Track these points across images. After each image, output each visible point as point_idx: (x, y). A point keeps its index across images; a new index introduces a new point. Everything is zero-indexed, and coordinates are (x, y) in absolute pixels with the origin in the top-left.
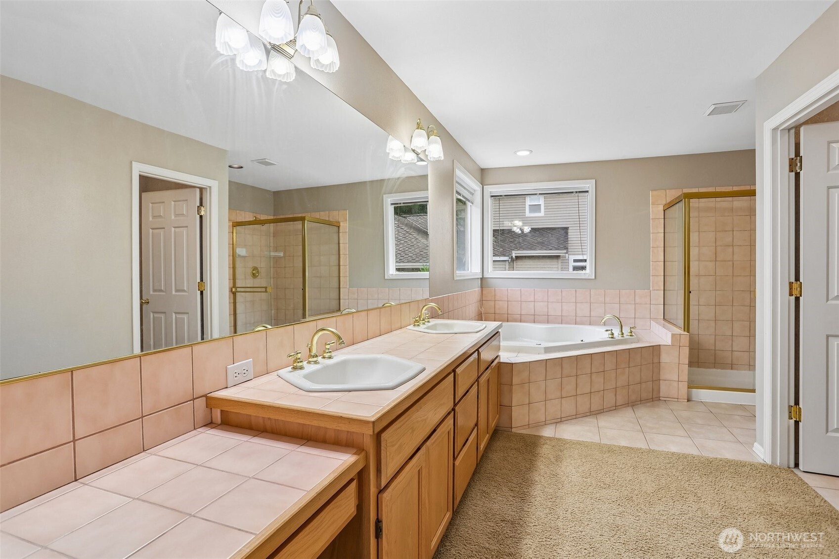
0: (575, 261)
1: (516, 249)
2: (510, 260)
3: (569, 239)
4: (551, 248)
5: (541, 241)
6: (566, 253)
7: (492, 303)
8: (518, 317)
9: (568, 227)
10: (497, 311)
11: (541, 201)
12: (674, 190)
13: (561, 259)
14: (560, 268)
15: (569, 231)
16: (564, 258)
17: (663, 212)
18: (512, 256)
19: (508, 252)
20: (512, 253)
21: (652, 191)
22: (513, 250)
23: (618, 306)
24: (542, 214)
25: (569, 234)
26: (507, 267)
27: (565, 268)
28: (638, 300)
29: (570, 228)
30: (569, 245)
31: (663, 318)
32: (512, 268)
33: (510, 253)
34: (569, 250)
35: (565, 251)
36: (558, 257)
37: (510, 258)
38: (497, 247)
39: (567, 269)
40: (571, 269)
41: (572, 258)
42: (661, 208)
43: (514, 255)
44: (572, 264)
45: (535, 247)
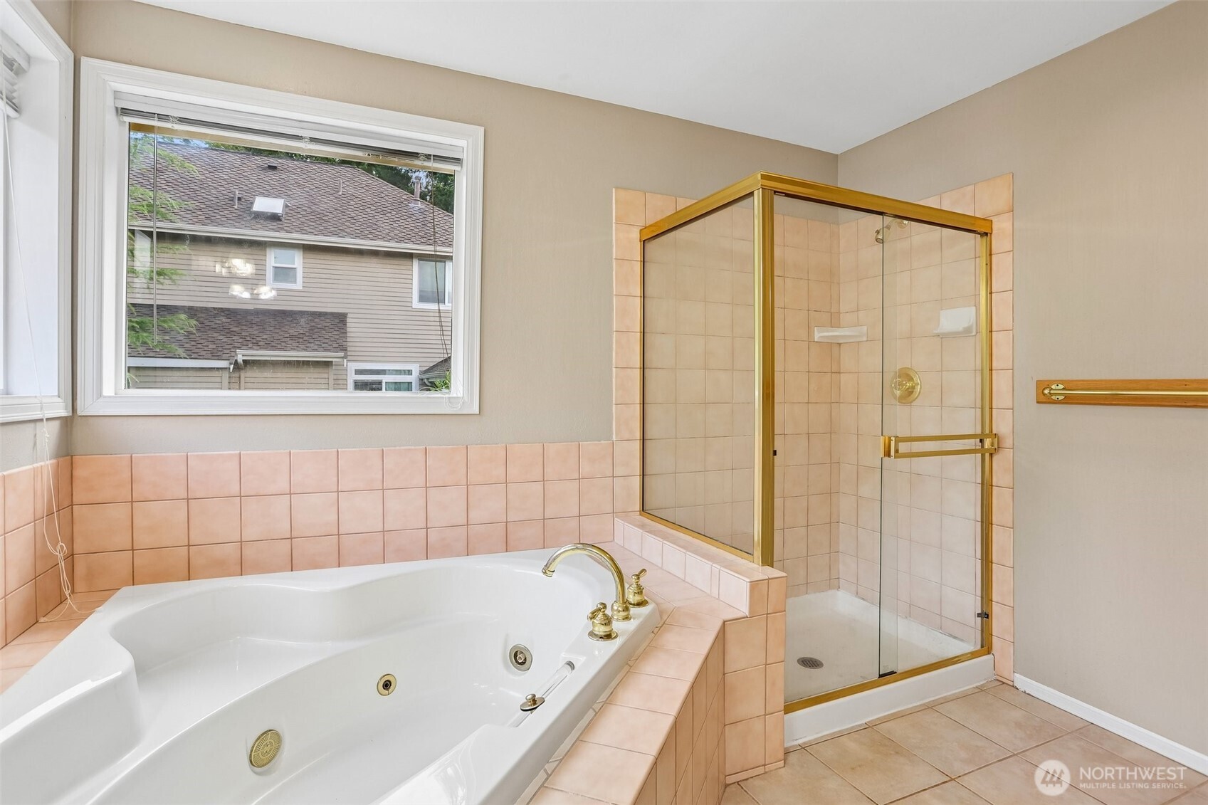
0: (358, 372)
1: (244, 347)
2: (232, 367)
3: (348, 334)
4: (316, 347)
5: (296, 334)
6: (342, 358)
7: (119, 513)
8: (231, 551)
9: (347, 314)
10: (143, 539)
11: (297, 260)
12: (659, 196)
13: (334, 367)
14: (331, 382)
15: (348, 320)
16: (339, 368)
17: (638, 246)
18: (236, 361)
19: (228, 351)
20: (237, 355)
21: (617, 188)
22: (239, 348)
23: (539, 486)
24: (299, 285)
25: (348, 325)
26: (226, 380)
27: (339, 384)
28: (586, 469)
29: (349, 316)
30: (349, 344)
31: (638, 507)
32: (235, 384)
33: (233, 354)
34: (349, 353)
35: (342, 354)
36: (327, 364)
37: (231, 364)
38: (202, 341)
39: (345, 387)
40: (351, 385)
41: (353, 367)
42: (635, 235)
43: (240, 359)
44: (352, 378)
45: (283, 344)
